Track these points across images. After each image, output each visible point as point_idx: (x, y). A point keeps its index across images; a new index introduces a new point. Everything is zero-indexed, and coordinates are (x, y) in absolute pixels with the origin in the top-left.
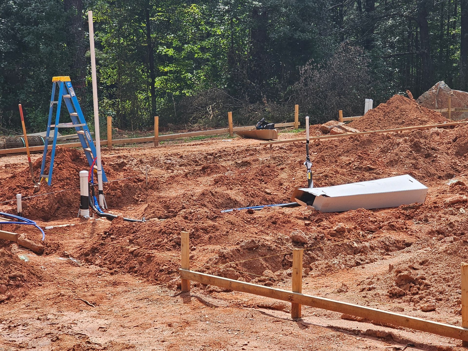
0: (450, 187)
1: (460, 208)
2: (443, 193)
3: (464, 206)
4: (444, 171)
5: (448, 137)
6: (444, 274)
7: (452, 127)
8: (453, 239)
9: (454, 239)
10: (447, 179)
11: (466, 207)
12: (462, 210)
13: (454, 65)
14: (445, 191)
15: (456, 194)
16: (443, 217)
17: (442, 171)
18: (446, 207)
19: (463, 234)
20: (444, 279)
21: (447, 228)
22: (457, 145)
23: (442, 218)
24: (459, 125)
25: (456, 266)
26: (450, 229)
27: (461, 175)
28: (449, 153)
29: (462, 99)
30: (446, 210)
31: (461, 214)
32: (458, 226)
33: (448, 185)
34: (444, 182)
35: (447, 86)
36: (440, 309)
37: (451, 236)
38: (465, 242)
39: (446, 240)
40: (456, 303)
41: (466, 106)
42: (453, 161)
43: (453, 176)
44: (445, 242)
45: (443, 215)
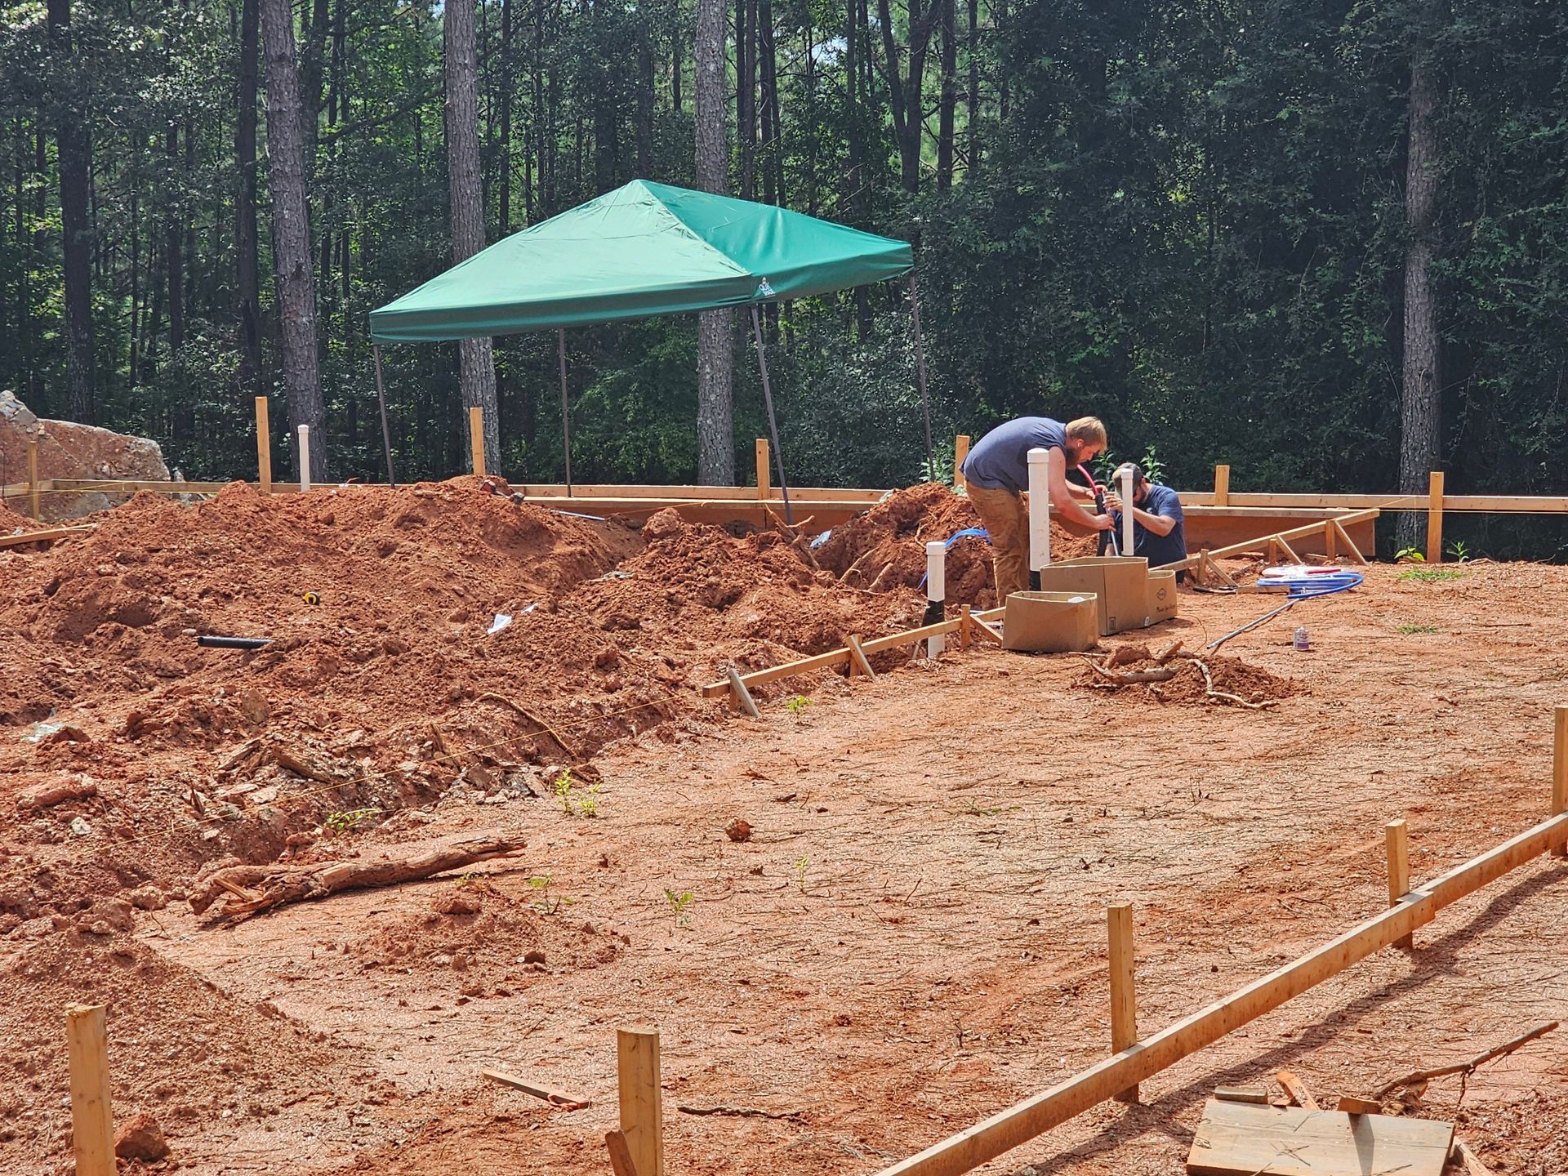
0: (39, 747)
1: (75, 816)
2: (13, 772)
3: (87, 809)
4: (17, 697)
5: (31, 578)
6: (19, 1049)
7: (44, 544)
8: (50, 926)
9: (56, 925)
10: (28, 722)
11: (94, 814)
12: (79, 825)
13: (49, 335)
14: (22, 763)
15: (59, 772)
16: (16, 854)
17: (10, 694)
18: (24, 819)
19: (85, 905)
20: (19, 1065)
21: (32, 890)
22: (61, 606)
23: (12, 858)
24: (65, 537)
25: (58, 1018)
26: (40, 892)
27: (75, 706)
28: (34, 633)
29: (75, 450)
30: (25, 827)
31: (78, 836)
32: (68, 881)
33: (32, 743)
34: (14, 733)
35: (23, 408)
36: (7, 1168)
37: (45, 914)
38: (84, 932)
39: (27, 932)
40: (63, 1143)
41: (90, 472)
42: (49, 660)
43: (50, 712)
44: (22, 936)
45: (14, 847)
